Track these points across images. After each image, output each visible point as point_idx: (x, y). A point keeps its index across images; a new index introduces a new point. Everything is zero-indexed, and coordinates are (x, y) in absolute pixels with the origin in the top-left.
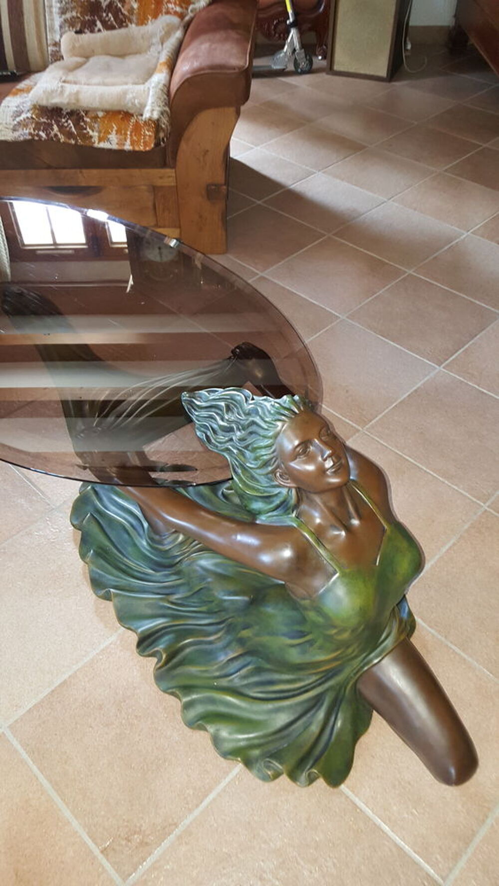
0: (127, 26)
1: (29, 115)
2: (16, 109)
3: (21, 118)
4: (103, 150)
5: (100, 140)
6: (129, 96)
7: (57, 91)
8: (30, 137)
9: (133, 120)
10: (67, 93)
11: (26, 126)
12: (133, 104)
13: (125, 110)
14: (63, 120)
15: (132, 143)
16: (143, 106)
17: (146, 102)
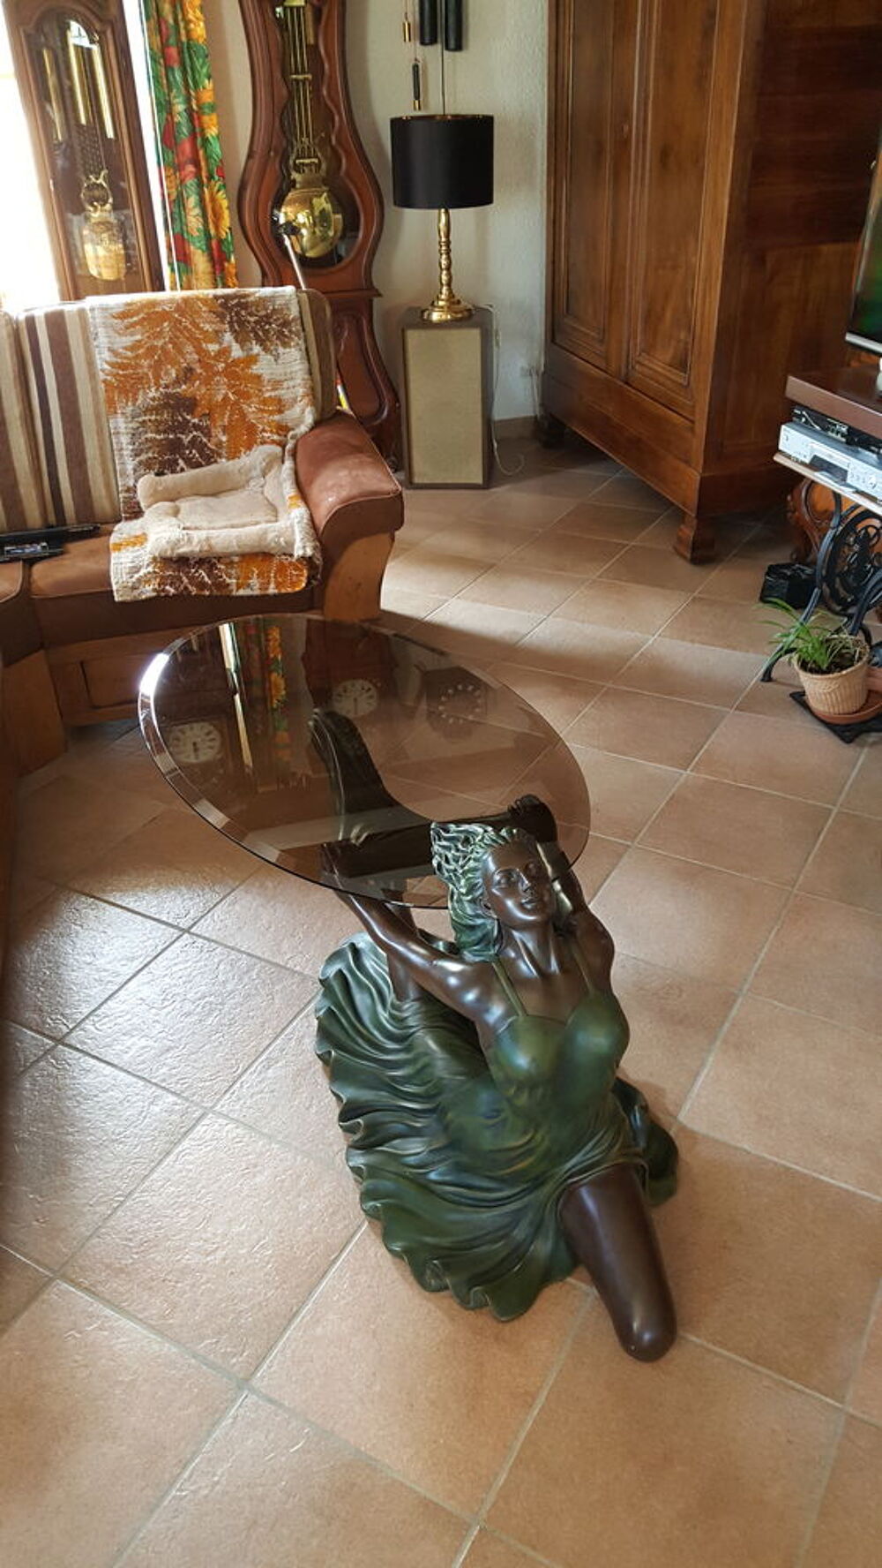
0: (216, 462)
1: (150, 569)
2: (131, 565)
3: (142, 573)
4: (242, 597)
5: (239, 587)
6: (271, 536)
7: (183, 539)
8: (154, 594)
9: (276, 561)
10: (195, 541)
11: (148, 582)
12: (278, 543)
13: (266, 551)
14: (193, 570)
15: (278, 585)
16: (291, 544)
17: (294, 540)
